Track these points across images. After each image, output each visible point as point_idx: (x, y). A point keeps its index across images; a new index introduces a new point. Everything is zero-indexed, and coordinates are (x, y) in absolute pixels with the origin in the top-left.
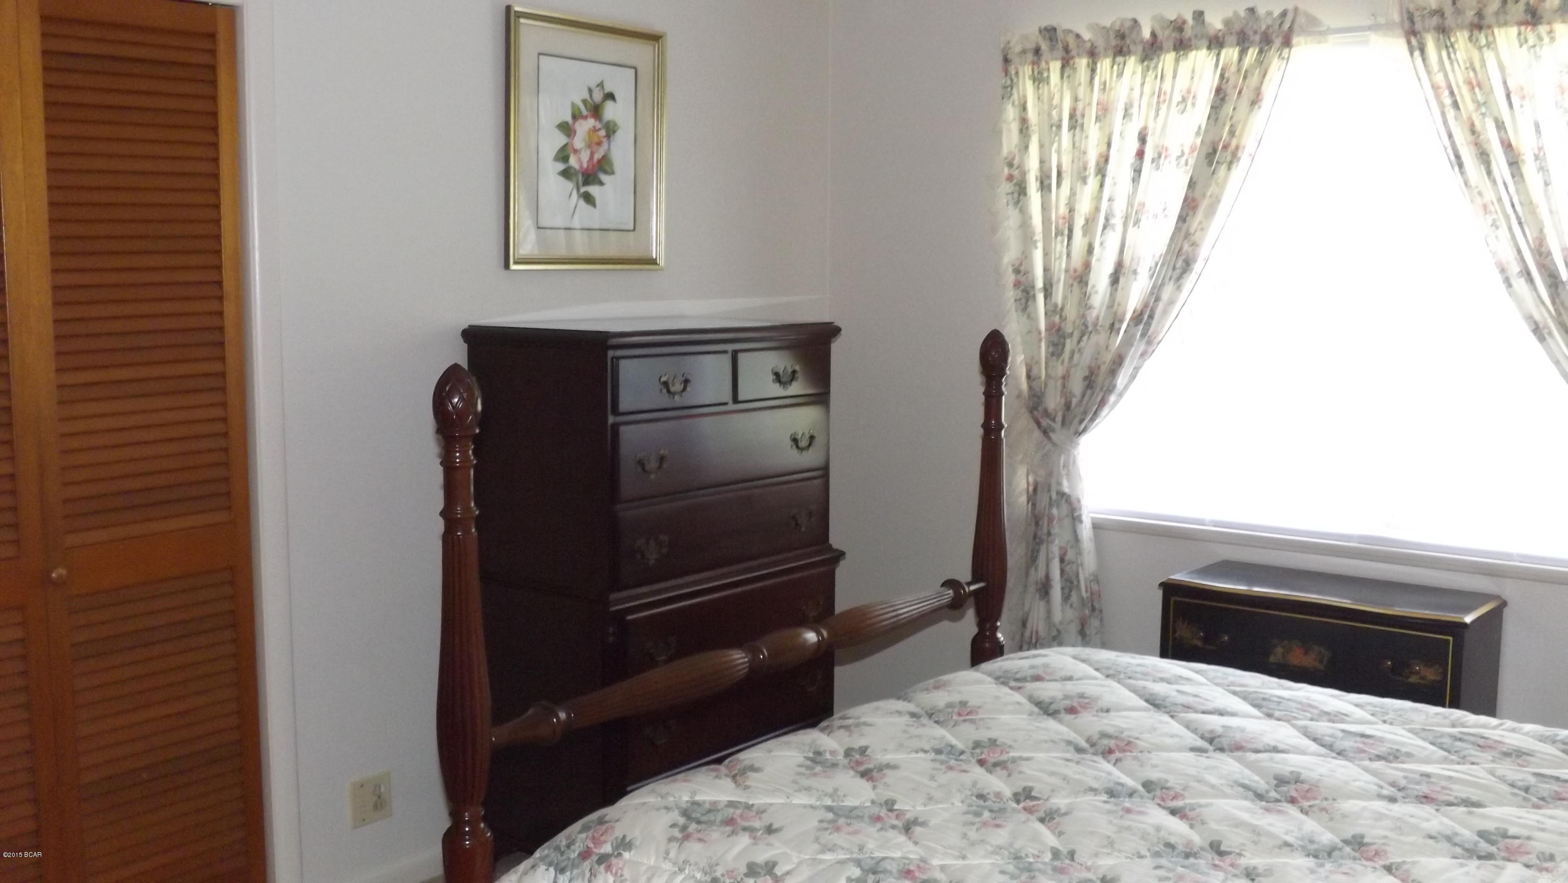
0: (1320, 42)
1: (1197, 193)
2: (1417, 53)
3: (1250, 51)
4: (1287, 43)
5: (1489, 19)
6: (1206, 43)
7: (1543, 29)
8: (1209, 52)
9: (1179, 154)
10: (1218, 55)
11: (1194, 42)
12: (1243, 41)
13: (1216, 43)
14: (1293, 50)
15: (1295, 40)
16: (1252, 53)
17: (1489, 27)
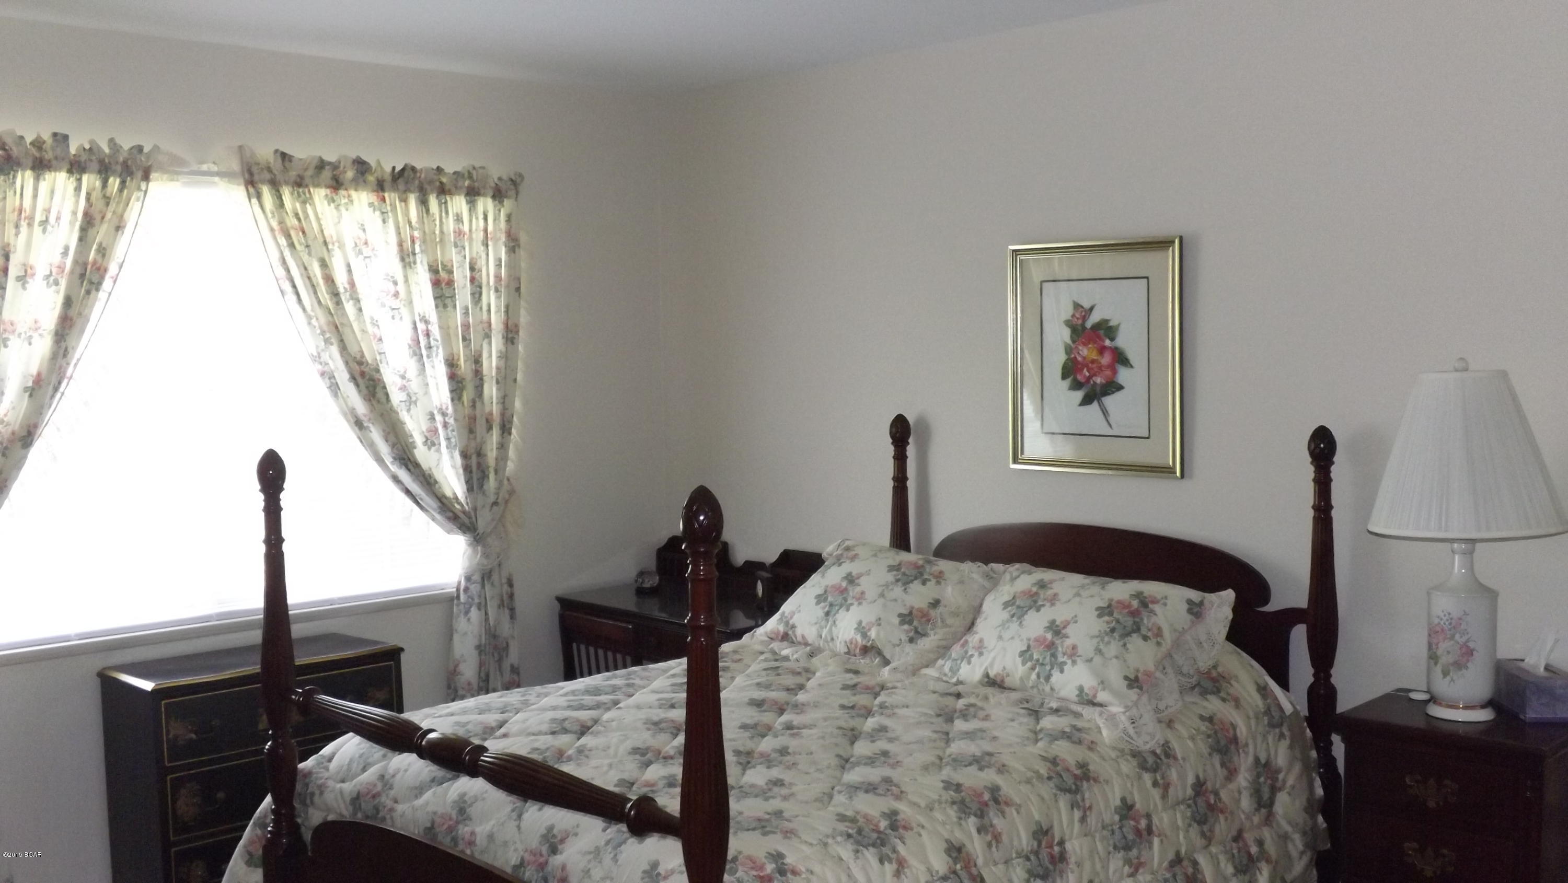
0: (172, 180)
1: (73, 313)
2: (254, 201)
3: (111, 180)
4: (146, 178)
5: (307, 180)
6: (67, 166)
7: (342, 192)
8: (68, 175)
9: (48, 273)
10: (79, 180)
11: (54, 162)
12: (104, 170)
13: (76, 167)
14: (150, 184)
15: (153, 175)
16: (114, 183)
17: (307, 186)
